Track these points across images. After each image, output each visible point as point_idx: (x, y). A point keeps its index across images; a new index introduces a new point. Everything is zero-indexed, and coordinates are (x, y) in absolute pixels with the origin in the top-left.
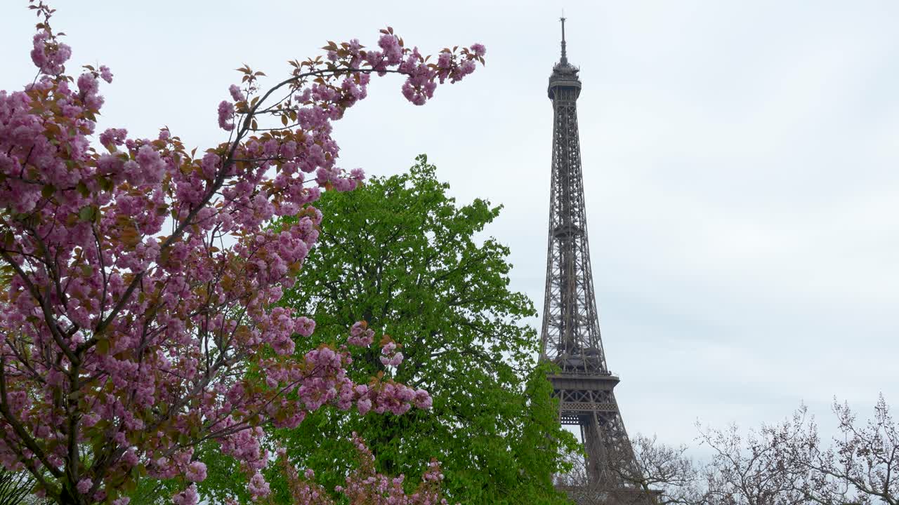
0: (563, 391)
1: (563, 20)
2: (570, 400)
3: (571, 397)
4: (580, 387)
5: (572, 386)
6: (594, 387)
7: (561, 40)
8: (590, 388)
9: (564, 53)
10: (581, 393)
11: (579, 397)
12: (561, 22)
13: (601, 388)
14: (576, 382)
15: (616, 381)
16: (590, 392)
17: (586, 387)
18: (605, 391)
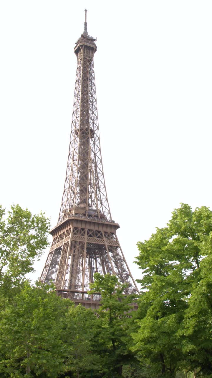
0: (86, 230)
1: (86, 11)
2: (90, 236)
3: (92, 234)
4: (96, 228)
5: (92, 227)
6: (105, 229)
7: (84, 21)
8: (103, 230)
9: (86, 29)
10: (97, 232)
11: (97, 235)
12: (84, 12)
13: (109, 230)
14: (94, 225)
15: (117, 227)
16: (103, 233)
17: (100, 229)
18: (111, 233)
